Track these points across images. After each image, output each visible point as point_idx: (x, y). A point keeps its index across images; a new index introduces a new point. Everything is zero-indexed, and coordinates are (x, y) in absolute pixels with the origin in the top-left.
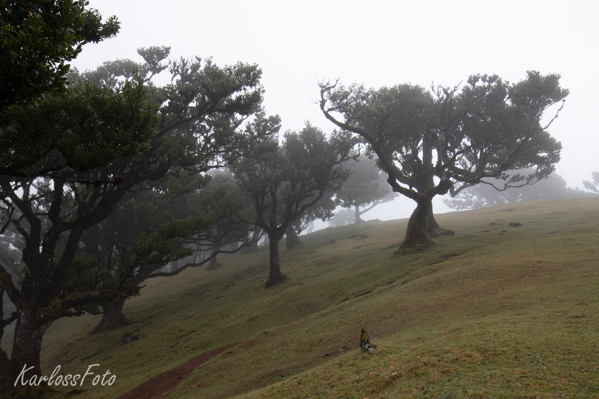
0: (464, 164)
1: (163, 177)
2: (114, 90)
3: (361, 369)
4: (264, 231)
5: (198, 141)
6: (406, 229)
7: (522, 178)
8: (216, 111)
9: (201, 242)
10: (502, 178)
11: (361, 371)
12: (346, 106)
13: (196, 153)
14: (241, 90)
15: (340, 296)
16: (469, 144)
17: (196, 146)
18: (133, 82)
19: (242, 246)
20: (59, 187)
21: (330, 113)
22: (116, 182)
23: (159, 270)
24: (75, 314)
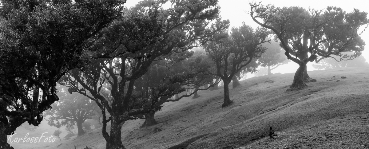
0: (323, 47)
1: (170, 53)
2: (144, 14)
3: (270, 146)
4: (221, 78)
5: (186, 34)
6: (293, 78)
7: (348, 57)
8: (194, 19)
9: (189, 85)
10: (340, 55)
11: (269, 147)
12: (265, 15)
13: (185, 40)
14: (208, 8)
15: (260, 111)
16: (325, 38)
17: (185, 37)
18: (153, 9)
19: (210, 86)
20: (123, 61)
21: (256, 18)
22: (148, 56)
23: (170, 98)
24: (134, 119)
